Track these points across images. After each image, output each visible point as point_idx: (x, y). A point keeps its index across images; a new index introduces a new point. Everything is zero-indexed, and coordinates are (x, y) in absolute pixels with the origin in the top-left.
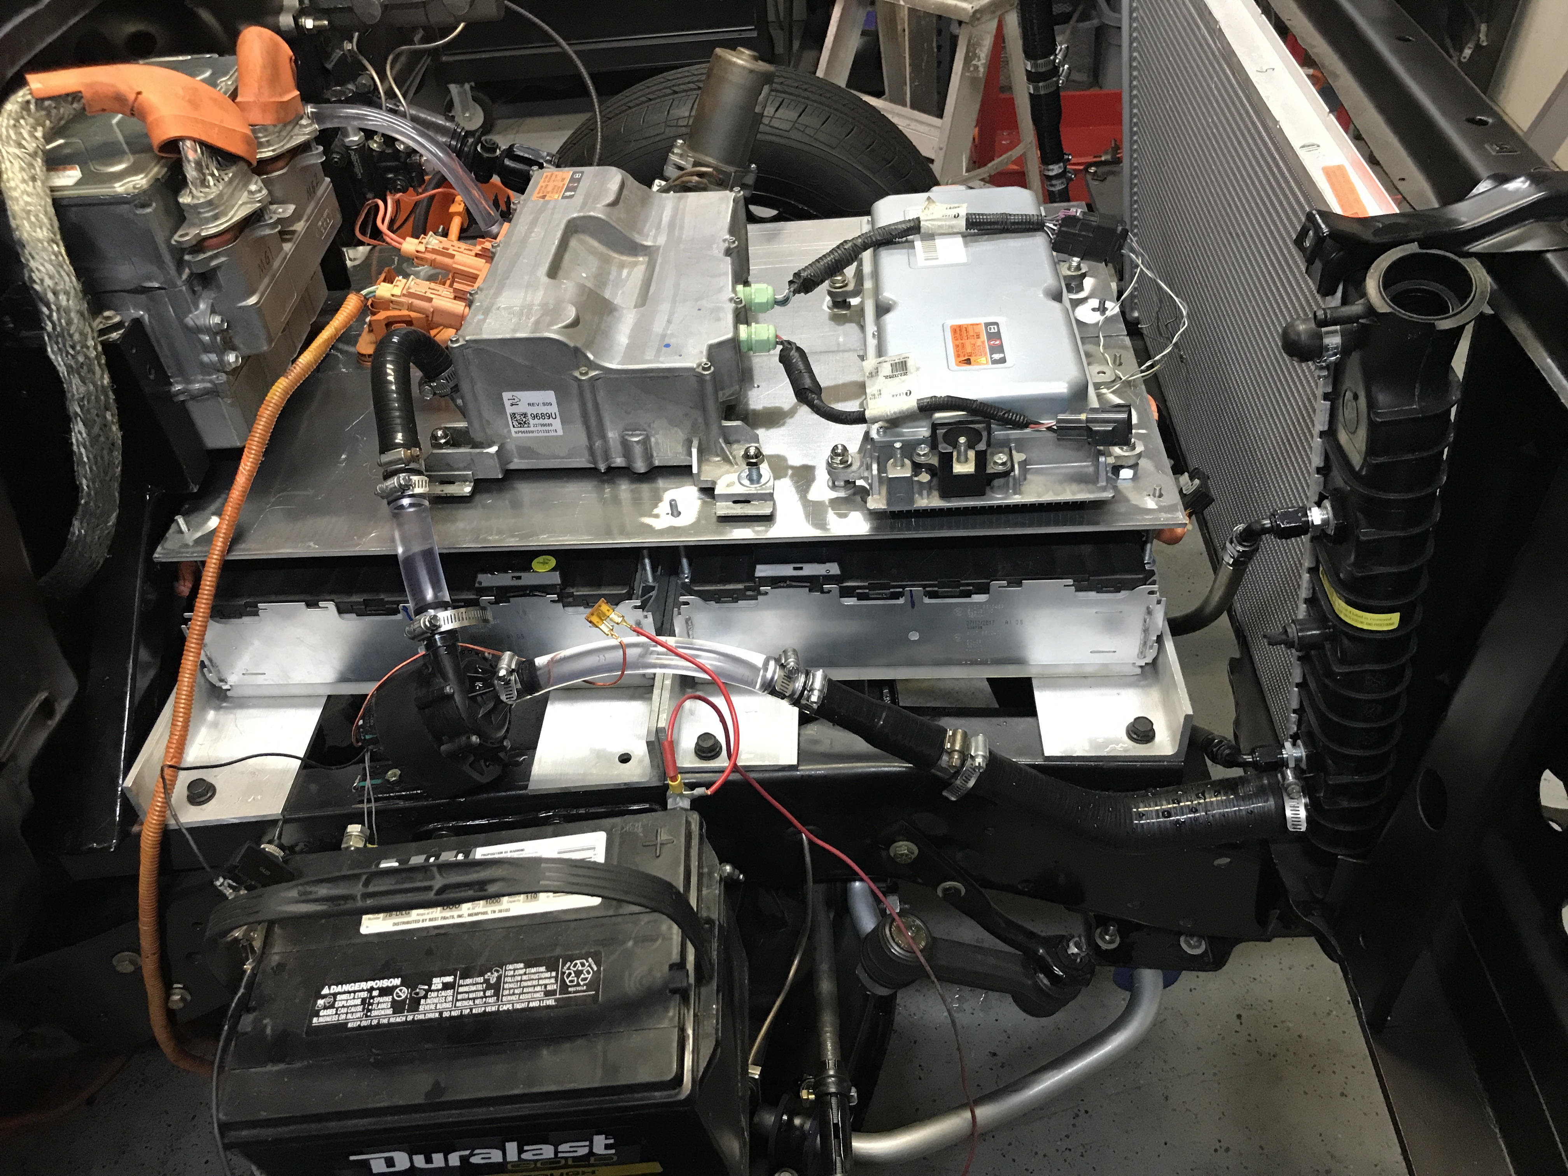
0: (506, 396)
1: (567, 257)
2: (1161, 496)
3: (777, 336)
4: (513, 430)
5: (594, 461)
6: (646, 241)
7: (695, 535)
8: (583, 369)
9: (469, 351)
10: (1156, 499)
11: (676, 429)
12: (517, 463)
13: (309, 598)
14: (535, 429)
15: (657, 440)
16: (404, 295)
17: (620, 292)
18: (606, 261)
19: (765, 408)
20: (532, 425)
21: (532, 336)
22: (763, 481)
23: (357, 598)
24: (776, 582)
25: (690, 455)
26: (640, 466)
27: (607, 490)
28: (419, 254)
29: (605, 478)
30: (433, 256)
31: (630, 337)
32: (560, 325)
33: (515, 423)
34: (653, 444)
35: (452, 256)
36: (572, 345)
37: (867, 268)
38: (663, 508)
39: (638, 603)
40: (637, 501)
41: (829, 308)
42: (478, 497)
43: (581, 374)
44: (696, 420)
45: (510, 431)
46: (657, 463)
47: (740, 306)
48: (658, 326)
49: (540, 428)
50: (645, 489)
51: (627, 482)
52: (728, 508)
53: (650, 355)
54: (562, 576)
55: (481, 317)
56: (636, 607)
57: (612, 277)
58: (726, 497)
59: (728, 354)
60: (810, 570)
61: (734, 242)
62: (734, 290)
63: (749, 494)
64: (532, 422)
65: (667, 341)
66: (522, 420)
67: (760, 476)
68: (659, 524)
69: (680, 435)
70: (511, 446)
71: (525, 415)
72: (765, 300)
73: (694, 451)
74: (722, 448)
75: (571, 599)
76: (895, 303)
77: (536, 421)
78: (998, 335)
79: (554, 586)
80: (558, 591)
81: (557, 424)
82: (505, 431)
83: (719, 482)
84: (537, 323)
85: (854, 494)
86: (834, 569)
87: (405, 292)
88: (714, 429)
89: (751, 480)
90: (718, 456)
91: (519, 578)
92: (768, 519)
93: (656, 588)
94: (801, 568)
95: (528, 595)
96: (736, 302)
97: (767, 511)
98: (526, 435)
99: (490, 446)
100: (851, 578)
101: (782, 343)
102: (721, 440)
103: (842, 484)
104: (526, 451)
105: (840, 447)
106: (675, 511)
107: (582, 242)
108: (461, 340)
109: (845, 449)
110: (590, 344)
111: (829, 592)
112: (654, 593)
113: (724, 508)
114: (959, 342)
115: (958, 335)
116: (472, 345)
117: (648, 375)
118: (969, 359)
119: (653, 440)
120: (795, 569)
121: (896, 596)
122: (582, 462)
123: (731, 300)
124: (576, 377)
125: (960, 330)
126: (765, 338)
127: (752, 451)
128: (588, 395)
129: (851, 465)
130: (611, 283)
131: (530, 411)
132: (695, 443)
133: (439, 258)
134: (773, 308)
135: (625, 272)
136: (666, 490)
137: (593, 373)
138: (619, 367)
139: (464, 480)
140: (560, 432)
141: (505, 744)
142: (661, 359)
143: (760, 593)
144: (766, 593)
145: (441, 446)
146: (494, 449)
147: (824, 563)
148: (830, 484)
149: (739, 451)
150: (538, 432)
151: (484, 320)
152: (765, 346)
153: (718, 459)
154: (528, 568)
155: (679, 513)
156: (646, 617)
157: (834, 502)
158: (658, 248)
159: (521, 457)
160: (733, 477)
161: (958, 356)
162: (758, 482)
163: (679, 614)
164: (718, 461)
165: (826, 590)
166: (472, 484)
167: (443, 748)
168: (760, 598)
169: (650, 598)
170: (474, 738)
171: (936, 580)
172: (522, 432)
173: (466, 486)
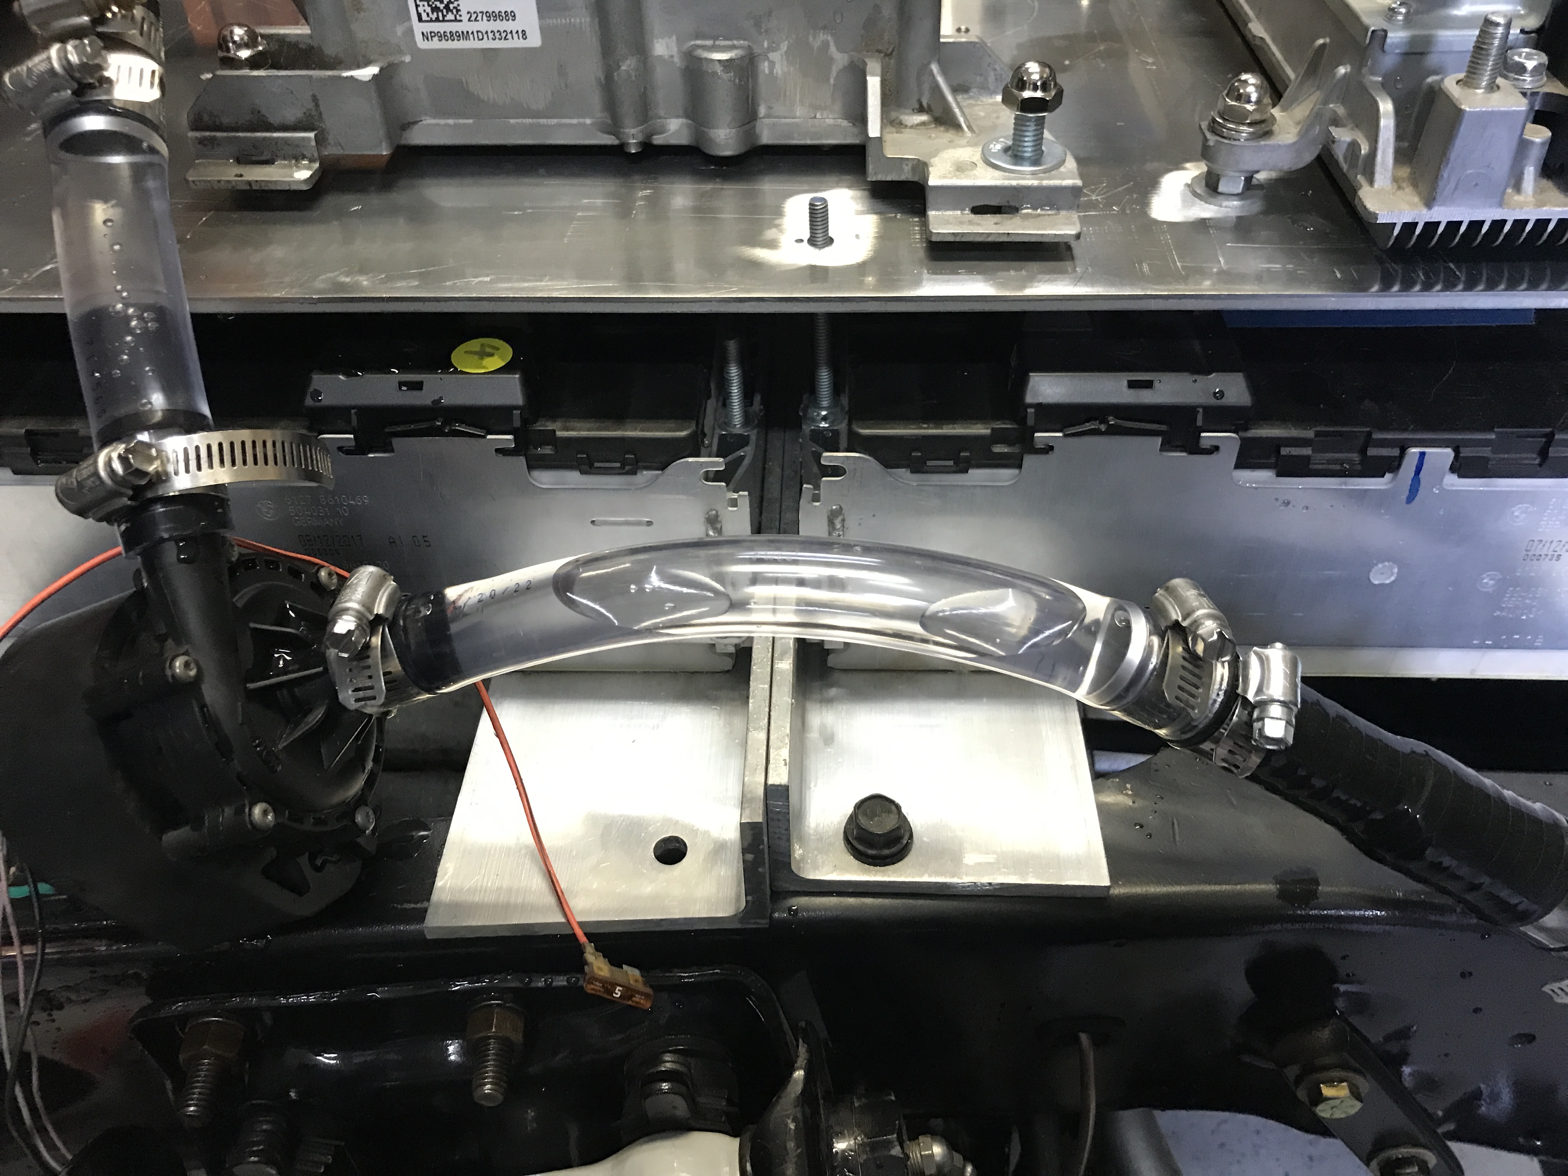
4: (419, 28)
5: (614, 124)
7: (874, 286)
11: (821, 36)
14: (473, 26)
15: (772, 67)
20: (465, 17)
22: (1049, 159)
24: (1081, 421)
26: (725, 139)
33: (424, 8)
34: (761, 79)
38: (790, 227)
39: (718, 463)
42: (330, 201)
45: (411, 35)
46: (766, 137)
49: (484, 25)
50: (735, 193)
52: (959, 222)
54: (527, 384)
56: (711, 476)
58: (954, 198)
60: (1172, 389)
63: (1012, 190)
67: (1041, 149)
68: (780, 260)
69: (834, 55)
70: (413, 76)
74: (936, 88)
75: (548, 450)
79: (507, 410)
80: (517, 423)
81: (528, 13)
82: (400, 30)
83: (935, 161)
86: (1233, 389)
89: (1020, 158)
90: (923, 110)
91: (417, 386)
93: (756, 439)
94: (1148, 385)
95: (440, 432)
98: (450, 44)
99: (359, 66)
100: (1273, 415)
102: (935, 70)
104: (451, 93)
105: (1251, 79)
106: (819, 236)
111: (1214, 449)
112: (750, 449)
113: (951, 224)
119: (762, 66)
120: (1132, 385)
121: (1376, 469)
122: (583, 128)
127: (1034, 74)
129: (1272, 131)
132: (876, 74)
139: (296, 156)
140: (535, 40)
141: (359, 819)
143: (1032, 449)
144: (1049, 449)
145: (240, 65)
146: (368, 72)
147: (1207, 373)
150: (480, 35)
153: (929, 119)
154: (442, 363)
155: (830, 241)
156: (734, 503)
159: (438, 112)
160: (965, 153)
162: (1037, 160)
163: (816, 498)
164: (923, 124)
165: (1204, 444)
166: (317, 165)
167: (171, 837)
168: (1029, 461)
169: (742, 458)
170: (257, 811)
171: (1490, 429)
172: (442, 36)
173: (299, 168)
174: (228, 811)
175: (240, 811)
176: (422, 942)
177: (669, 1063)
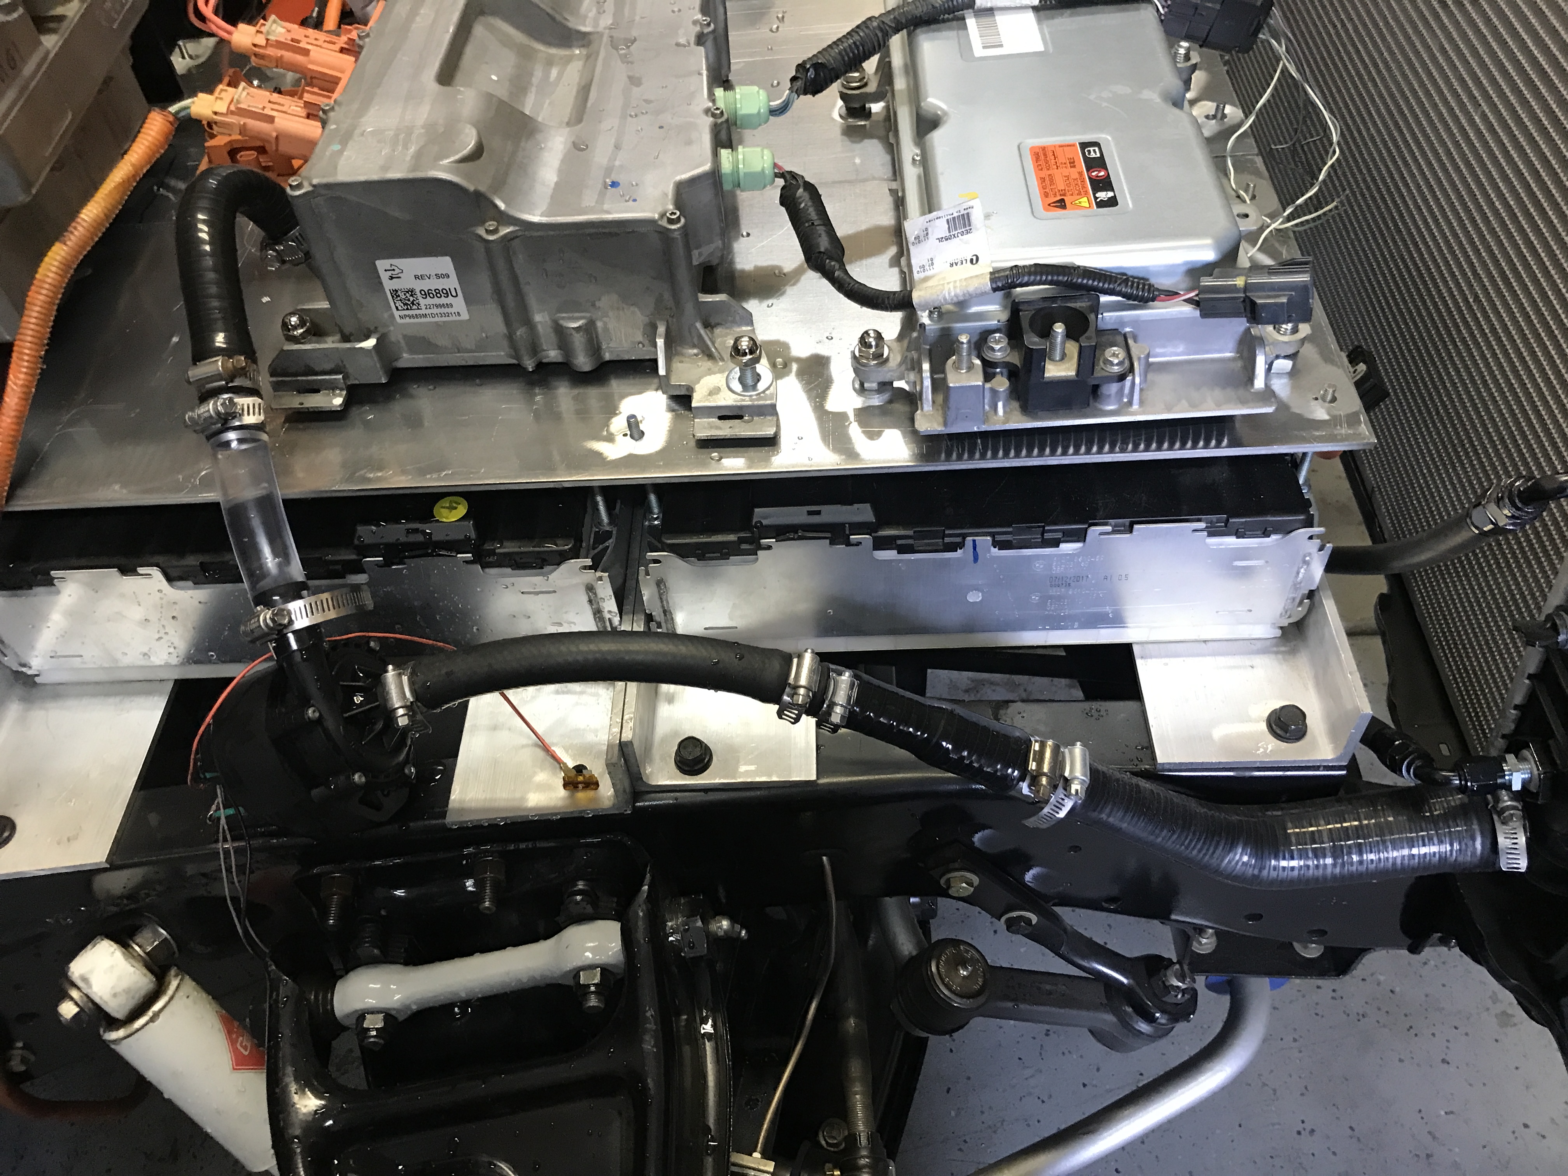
0: (382, 265)
1: (469, 51)
2: (1334, 400)
3: (775, 165)
4: (397, 314)
5: (517, 356)
6: (585, 25)
7: (668, 466)
8: (491, 225)
9: (320, 200)
10: (1327, 405)
11: (632, 308)
12: (407, 359)
13: (123, 561)
14: (428, 311)
15: (605, 324)
16: (232, 113)
17: (547, 101)
18: (525, 55)
19: (757, 268)
20: (423, 307)
21: (411, 176)
22: (761, 386)
23: (192, 561)
24: (784, 533)
25: (655, 345)
26: (583, 362)
27: (538, 398)
28: (256, 49)
29: (536, 377)
30: (280, 53)
31: (560, 171)
32: (452, 159)
33: (399, 304)
34: (600, 330)
35: (306, 52)
36: (472, 188)
37: (897, 59)
38: (618, 424)
39: (588, 562)
40: (583, 414)
41: (841, 116)
42: (355, 411)
43: (488, 232)
44: (661, 295)
45: (392, 316)
46: (607, 357)
47: (720, 121)
48: (601, 154)
49: (435, 311)
50: (593, 393)
51: (567, 383)
52: (711, 427)
53: (589, 198)
54: (477, 527)
55: (336, 147)
56: (585, 568)
57: (535, 81)
58: (708, 411)
59: (706, 196)
60: (831, 513)
61: (709, 25)
62: (712, 97)
63: (741, 407)
64: (423, 302)
65: (614, 177)
66: (408, 298)
67: (758, 378)
68: (613, 451)
69: (639, 317)
70: (395, 336)
71: (412, 292)
72: (755, 111)
73: (660, 342)
74: (700, 336)
75: (492, 558)
76: (945, 113)
77: (429, 301)
78: (1100, 163)
79: (467, 540)
80: (474, 547)
81: (459, 304)
82: (386, 315)
83: (697, 388)
84: (418, 155)
85: (890, 402)
86: (864, 513)
87: (232, 108)
88: (689, 308)
89: (745, 387)
90: (694, 346)
91: (416, 530)
92: (771, 442)
93: (614, 536)
94: (818, 513)
95: (431, 555)
96: (714, 115)
97: (770, 432)
98: (416, 320)
99: (367, 337)
100: (888, 524)
101: (782, 175)
102: (699, 325)
103: (874, 385)
104: (419, 343)
105: (872, 334)
106: (635, 430)
107: (491, 29)
108: (306, 184)
109: (879, 336)
110: (499, 185)
111: (858, 544)
112: (610, 542)
113: (707, 428)
114: (1045, 173)
115: (1042, 162)
116: (323, 192)
117: (588, 231)
118: (1063, 200)
119: (599, 324)
120: (810, 513)
121: (952, 548)
122: (499, 356)
123: (707, 111)
124: (480, 237)
125: (1045, 155)
126: (758, 169)
127: (744, 344)
128: (501, 264)
129: (887, 359)
130: (534, 89)
131: (418, 286)
132: (661, 329)
133: (288, 55)
134: (767, 121)
135: (554, 72)
136: (623, 396)
137: (505, 231)
138: (544, 220)
139: (332, 387)
140: (465, 316)
141: (406, 771)
142: (606, 207)
143: (760, 547)
144: (769, 548)
145: (296, 340)
146: (371, 343)
147: (851, 504)
148: (857, 386)
149: (724, 340)
150: (433, 315)
151: (341, 152)
152: (757, 181)
153: (695, 351)
154: (428, 516)
155: (642, 434)
156: (600, 579)
157: (863, 414)
158: (601, 35)
159: (411, 351)
160: (717, 379)
161: (1046, 195)
162: (754, 387)
163: (647, 574)
164: (696, 355)
165: (854, 542)
166: (344, 393)
167: (315, 792)
168: (760, 553)
169: (608, 547)
170: (356, 777)
171: (1009, 526)
172: (410, 317)
173: (335, 396)
174: (342, 778)
175: (349, 778)
176: (445, 829)
177: (581, 885)
